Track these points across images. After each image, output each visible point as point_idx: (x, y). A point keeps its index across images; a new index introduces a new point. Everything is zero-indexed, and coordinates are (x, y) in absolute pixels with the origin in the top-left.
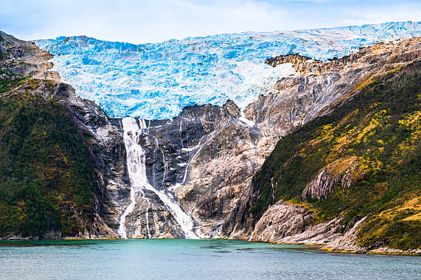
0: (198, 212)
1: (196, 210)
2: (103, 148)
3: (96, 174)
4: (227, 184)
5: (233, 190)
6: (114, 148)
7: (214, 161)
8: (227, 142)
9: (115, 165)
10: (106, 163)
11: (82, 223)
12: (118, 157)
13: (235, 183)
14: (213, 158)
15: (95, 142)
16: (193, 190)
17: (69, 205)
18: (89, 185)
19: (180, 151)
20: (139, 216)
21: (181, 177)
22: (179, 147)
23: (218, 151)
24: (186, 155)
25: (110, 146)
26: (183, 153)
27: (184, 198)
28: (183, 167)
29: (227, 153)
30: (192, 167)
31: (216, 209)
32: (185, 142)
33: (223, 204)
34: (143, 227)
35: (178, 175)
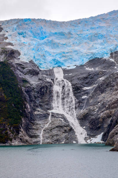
0: (89, 127)
1: (88, 125)
2: (34, 89)
3: (25, 105)
4: (107, 109)
5: (111, 112)
6: (41, 89)
7: (103, 95)
8: (111, 83)
9: (42, 99)
10: (35, 98)
11: (11, 135)
12: (44, 94)
13: (112, 108)
14: (102, 93)
15: (29, 85)
16: (87, 113)
17: (4, 124)
18: (19, 112)
19: (83, 89)
20: (51, 130)
21: (82, 105)
22: (83, 87)
23: (106, 88)
24: (87, 92)
25: (38, 87)
26: (85, 90)
27: (82, 118)
28: (84, 99)
29: (111, 89)
30: (89, 99)
31: (100, 125)
32: (86, 83)
33: (104, 121)
34: (53, 137)
35: (81, 104)
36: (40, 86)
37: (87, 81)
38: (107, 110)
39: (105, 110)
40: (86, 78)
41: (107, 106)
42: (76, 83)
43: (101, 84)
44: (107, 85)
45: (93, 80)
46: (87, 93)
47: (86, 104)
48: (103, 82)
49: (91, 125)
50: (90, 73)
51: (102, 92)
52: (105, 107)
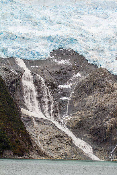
0: (91, 139)
1: (89, 137)
4: (113, 116)
6: (12, 83)
8: (100, 82)
12: (15, 91)
14: (89, 95)
16: (81, 121)
19: (59, 87)
20: (50, 140)
21: (64, 109)
22: (57, 84)
23: (93, 89)
24: (65, 91)
25: (9, 80)
26: (62, 89)
27: (75, 127)
28: (65, 101)
29: (100, 91)
30: (72, 101)
31: (107, 137)
32: (60, 80)
33: (111, 132)
34: (57, 150)
35: (62, 107)
36: (11, 80)
37: (60, 78)
38: (112, 118)
39: (110, 118)
40: (59, 73)
41: (111, 113)
42: (50, 79)
43: (86, 83)
44: (94, 85)
45: (67, 76)
46: (65, 93)
47: (69, 107)
48: (88, 80)
49: (94, 136)
50: (63, 67)
51: (89, 93)
52: (109, 113)
